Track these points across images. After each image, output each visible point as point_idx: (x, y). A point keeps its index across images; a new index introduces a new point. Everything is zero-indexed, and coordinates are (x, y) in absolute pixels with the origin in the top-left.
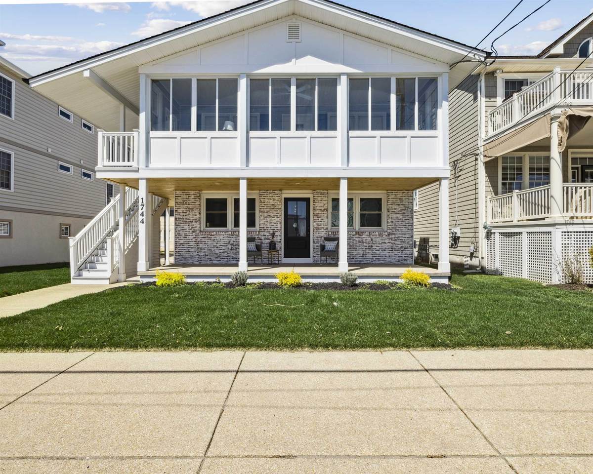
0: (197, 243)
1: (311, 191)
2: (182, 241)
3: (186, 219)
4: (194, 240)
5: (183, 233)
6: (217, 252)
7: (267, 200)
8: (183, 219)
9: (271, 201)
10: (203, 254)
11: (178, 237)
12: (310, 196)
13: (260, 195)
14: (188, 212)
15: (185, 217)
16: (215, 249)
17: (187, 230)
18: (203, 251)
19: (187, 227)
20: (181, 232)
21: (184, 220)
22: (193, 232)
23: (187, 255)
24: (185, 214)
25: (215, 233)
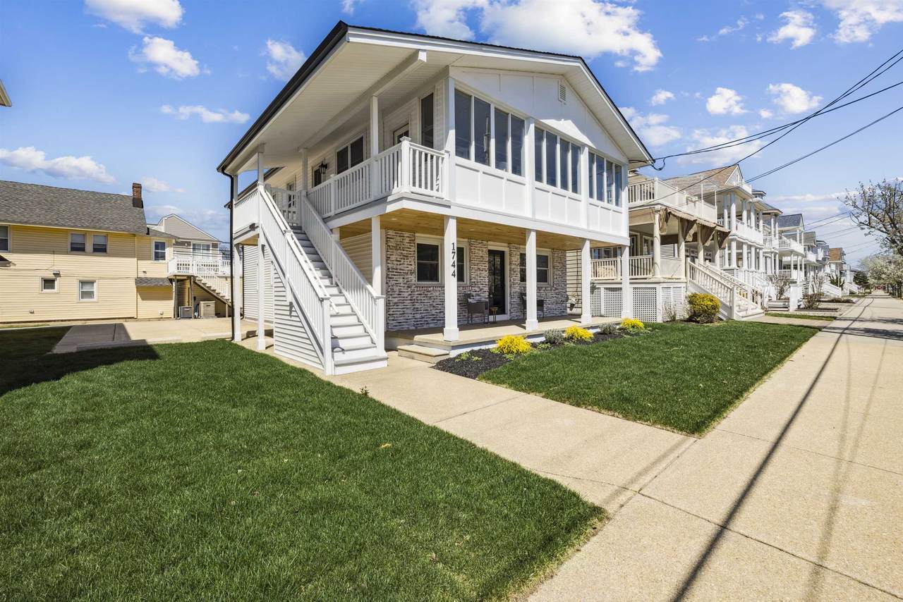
0: (413, 301)
1: (506, 245)
2: (396, 300)
3: (400, 269)
4: (409, 298)
5: (396, 289)
6: (434, 312)
7: (477, 251)
8: (397, 269)
9: (480, 252)
10: (419, 316)
11: (391, 295)
12: (506, 250)
13: (470, 245)
14: (403, 260)
15: (398, 267)
16: (432, 308)
17: (402, 285)
18: (419, 312)
19: (401, 280)
20: (395, 287)
21: (398, 271)
22: (408, 287)
23: (401, 319)
24: (399, 263)
25: (432, 288)
